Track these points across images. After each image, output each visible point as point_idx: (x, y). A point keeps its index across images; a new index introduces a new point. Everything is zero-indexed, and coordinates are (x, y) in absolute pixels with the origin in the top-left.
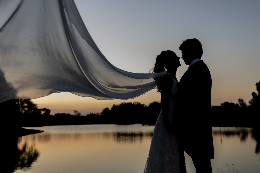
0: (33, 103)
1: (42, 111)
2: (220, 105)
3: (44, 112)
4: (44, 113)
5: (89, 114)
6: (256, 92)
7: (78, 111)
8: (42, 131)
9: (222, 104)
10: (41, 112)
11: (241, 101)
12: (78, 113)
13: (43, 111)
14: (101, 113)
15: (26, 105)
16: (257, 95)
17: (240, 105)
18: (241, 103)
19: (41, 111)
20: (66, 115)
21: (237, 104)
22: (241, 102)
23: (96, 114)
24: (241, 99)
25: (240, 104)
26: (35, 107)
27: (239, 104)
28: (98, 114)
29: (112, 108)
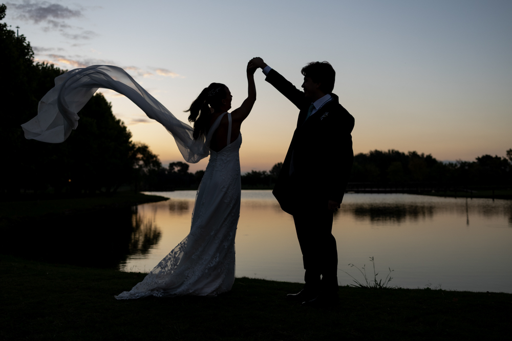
0: (152, 153)
1: (176, 166)
2: (476, 161)
3: (179, 168)
4: (179, 170)
5: (250, 172)
8: (166, 199)
9: (478, 159)
10: (174, 169)
13: (177, 167)
14: (270, 172)
15: (140, 156)
17: (510, 161)
19: (174, 167)
21: (505, 160)
23: (262, 173)
25: (511, 159)
26: (154, 159)
27: (507, 158)
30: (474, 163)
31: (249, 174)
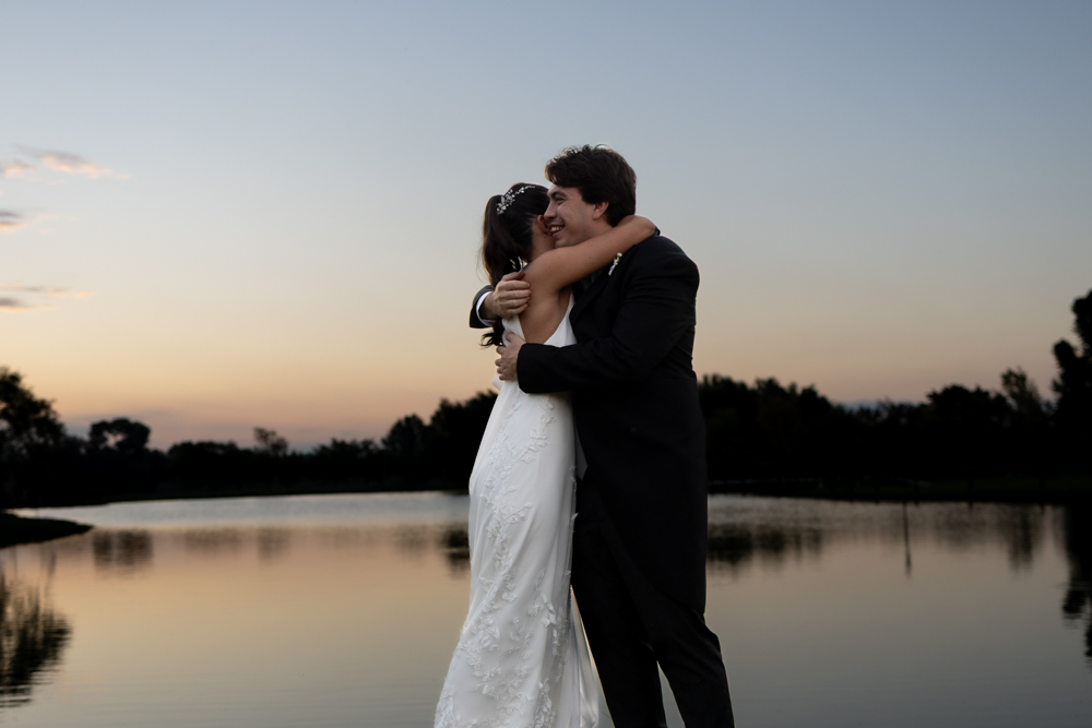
0: (32, 396)
1: (110, 432)
2: (926, 401)
3: (120, 438)
4: (119, 444)
6: (1075, 341)
7: (273, 433)
8: (82, 529)
9: (934, 396)
10: (105, 439)
11: (1015, 380)
12: (273, 439)
13: (115, 435)
14: (384, 441)
16: (1079, 353)
17: (1011, 402)
18: (1016, 389)
19: (106, 434)
20: (220, 452)
21: (1000, 398)
22: (1017, 384)
23: (361, 446)
24: (1015, 370)
25: (1013, 395)
26: (43, 413)
27: (1004, 393)
28: (367, 444)
29: (436, 418)
30: (923, 406)
31: (324, 448)
